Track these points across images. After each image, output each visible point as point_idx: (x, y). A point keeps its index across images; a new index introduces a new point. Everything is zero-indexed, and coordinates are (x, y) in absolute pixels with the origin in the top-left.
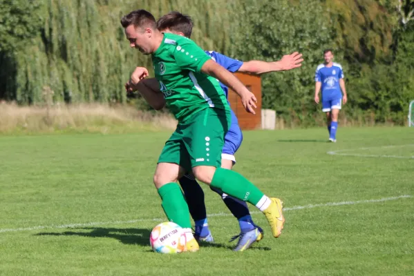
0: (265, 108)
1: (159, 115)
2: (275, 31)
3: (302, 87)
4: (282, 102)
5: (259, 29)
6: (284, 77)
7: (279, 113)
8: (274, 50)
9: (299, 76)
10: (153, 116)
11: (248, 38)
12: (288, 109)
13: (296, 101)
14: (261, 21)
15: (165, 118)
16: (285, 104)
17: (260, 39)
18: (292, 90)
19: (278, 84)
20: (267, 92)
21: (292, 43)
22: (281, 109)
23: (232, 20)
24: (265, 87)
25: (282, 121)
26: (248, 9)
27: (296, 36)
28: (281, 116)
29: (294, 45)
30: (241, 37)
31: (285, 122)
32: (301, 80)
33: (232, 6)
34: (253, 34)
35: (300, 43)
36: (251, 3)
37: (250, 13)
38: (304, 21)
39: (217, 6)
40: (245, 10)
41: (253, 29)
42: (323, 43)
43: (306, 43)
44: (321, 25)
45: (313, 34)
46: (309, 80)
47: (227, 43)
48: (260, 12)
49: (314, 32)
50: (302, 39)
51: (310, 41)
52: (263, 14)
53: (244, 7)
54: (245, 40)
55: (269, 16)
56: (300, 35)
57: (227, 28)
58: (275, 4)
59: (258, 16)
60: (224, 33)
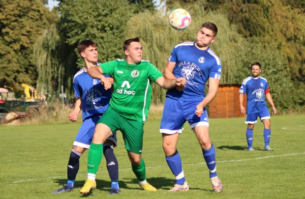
5: (246, 64)
14: (247, 60)
23: (231, 60)
26: (240, 53)
27: (265, 68)
30: (236, 69)
33: (232, 52)
34: (243, 67)
35: (267, 71)
36: (241, 50)
37: (241, 56)
38: (270, 60)
39: (223, 52)
40: (238, 54)
41: (243, 64)
42: (280, 71)
43: (271, 71)
44: (279, 61)
45: (274, 66)
46: (272, 90)
47: (229, 72)
48: (246, 55)
49: (275, 65)
50: (269, 69)
51: (272, 70)
52: (248, 56)
53: (238, 52)
54: (239, 70)
55: (250, 57)
56: (267, 67)
57: (229, 64)
58: (254, 51)
59: (245, 57)
60: (227, 66)
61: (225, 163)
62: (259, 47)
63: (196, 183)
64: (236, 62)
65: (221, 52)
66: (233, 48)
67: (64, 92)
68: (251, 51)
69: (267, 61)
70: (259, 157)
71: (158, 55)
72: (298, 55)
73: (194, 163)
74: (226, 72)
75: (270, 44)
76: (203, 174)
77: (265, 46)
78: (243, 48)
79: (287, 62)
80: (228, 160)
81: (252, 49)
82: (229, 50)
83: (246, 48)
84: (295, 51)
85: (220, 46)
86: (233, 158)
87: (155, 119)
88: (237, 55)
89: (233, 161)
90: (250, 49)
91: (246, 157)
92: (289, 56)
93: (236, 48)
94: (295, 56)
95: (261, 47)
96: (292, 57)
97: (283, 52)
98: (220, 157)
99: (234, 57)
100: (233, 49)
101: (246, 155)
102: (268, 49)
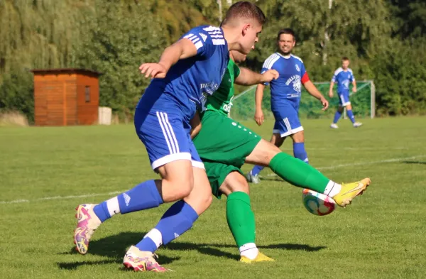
0: (102, 106)
1: (8, 113)
2: (111, 38)
3: (135, 88)
4: (118, 101)
5: (97, 37)
6: (119, 78)
7: (114, 110)
8: (110, 55)
9: (132, 77)
10: (3, 113)
11: (87, 44)
12: (123, 107)
13: (130, 100)
14: (99, 29)
15: (14, 115)
16: (120, 103)
17: (98, 45)
18: (126, 90)
19: (114, 84)
20: (104, 92)
21: (126, 48)
22: (116, 107)
23: (73, 29)
24: (101, 87)
25: (117, 118)
26: (87, 18)
27: (130, 43)
28: (117, 112)
29: (128, 50)
30: (81, 44)
31: (120, 118)
32: (134, 82)
33: (74, 16)
34: (92, 41)
35: (133, 48)
36: (90, 13)
37: (89, 22)
38: (137, 30)
39: (60, 16)
40: (85, 20)
41: (92, 36)
42: (154, 48)
43: (139, 48)
44: (152, 33)
45: (144, 41)
46: (141, 81)
47: (70, 48)
48: (98, 22)
49: (146, 39)
50: (135, 45)
51: (141, 47)
52: (100, 23)
53: (85, 17)
54: (85, 46)
55: (106, 24)
56: (133, 41)
57: (69, 36)
58: (111, 15)
59: (96, 25)
60: (67, 40)
61: (58, 200)
62: (120, 9)
63: (8, 232)
64: (81, 33)
65: (56, 15)
66: (77, 9)
68: (106, 16)
69: (132, 32)
70: (116, 190)
72: (185, 24)
73: (7, 201)
74: (64, 49)
75: (139, 4)
76: (20, 219)
77: (130, 8)
78: (93, 9)
79: (166, 33)
80: (62, 196)
81: (108, 11)
82: (69, 12)
83: (98, 10)
84: (181, 16)
85: (55, 6)
88: (83, 22)
89: (71, 197)
90: (104, 11)
91: (92, 191)
92: (170, 24)
93: (82, 9)
94: (181, 25)
95: (122, 7)
96: (176, 25)
97: (161, 18)
98: (49, 191)
99: (78, 24)
100: (76, 12)
101: (94, 188)
102: (135, 11)
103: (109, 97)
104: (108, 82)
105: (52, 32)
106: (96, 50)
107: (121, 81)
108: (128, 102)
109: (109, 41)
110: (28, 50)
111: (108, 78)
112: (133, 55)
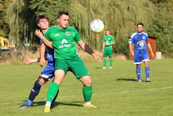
0: (157, 51)
1: (118, 55)
2: (161, 23)
3: (171, 43)
4: (164, 49)
5: (155, 22)
6: (164, 40)
7: (162, 53)
8: (160, 30)
9: (170, 39)
10: (116, 55)
11: (151, 26)
12: (166, 52)
13: (169, 49)
14: (155, 19)
15: (121, 55)
16: (165, 50)
17: (155, 26)
18: (167, 45)
19: (162, 42)
20: (158, 45)
21: (167, 27)
22: (163, 52)
23: (145, 19)
24: (157, 43)
25: (164, 56)
26: (151, 15)
27: (168, 25)
28: (163, 54)
29: (168, 28)
30: (148, 25)
31: (165, 56)
32: (171, 41)
33: (145, 14)
34: (153, 24)
35: (170, 27)
36: (152, 13)
37: (151, 16)
38: (171, 19)
39: (139, 14)
40: (150, 15)
41: (153, 22)
48: (155, 16)
52: (156, 17)
53: (149, 14)
54: (150, 26)
55: (158, 17)
56: (170, 24)
58: (161, 13)
59: (154, 17)
61: (141, 91)
62: (164, 11)
63: (121, 105)
64: (148, 21)
65: (137, 14)
66: (146, 11)
67: (28, 42)
68: (158, 13)
69: (169, 20)
70: (165, 87)
71: (93, 16)
73: (120, 92)
75: (172, 8)
76: (125, 100)
77: (168, 10)
78: (153, 11)
80: (143, 90)
81: (159, 11)
82: (143, 12)
83: (155, 11)
85: (137, 10)
86: (146, 88)
87: (91, 61)
88: (149, 16)
89: (146, 90)
90: (157, 12)
91: (155, 88)
93: (148, 11)
95: (165, 10)
98: (137, 87)
99: (147, 17)
100: (146, 12)
101: (156, 86)
102: (170, 11)
103: (160, 47)
104: (160, 41)
105: (136, 21)
106: (154, 28)
107: (165, 41)
108: (168, 50)
109: (160, 24)
110: (126, 29)
111: (160, 39)
112: (170, 29)
